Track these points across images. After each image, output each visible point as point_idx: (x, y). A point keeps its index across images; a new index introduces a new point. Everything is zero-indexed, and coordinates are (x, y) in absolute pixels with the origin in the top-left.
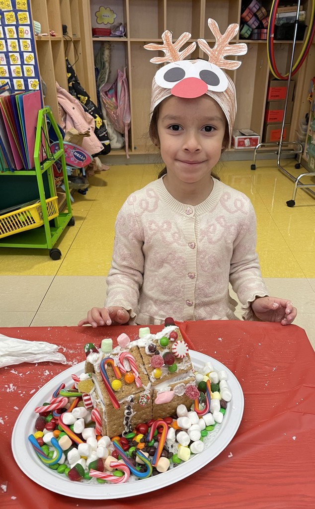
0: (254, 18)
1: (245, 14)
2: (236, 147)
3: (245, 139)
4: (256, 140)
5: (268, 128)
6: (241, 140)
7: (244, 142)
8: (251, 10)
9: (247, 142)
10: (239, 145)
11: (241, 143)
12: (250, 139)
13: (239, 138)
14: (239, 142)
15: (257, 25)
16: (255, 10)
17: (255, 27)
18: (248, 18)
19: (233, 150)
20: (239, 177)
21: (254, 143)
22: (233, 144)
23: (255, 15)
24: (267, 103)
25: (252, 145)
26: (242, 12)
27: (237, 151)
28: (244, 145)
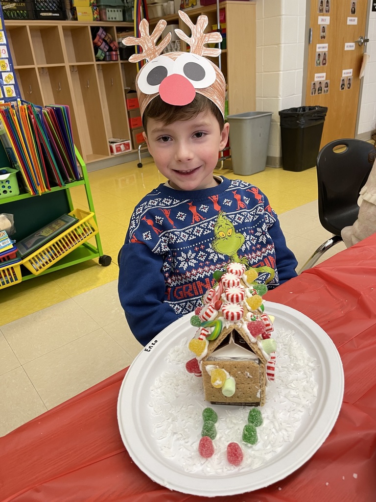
0: (104, 44)
1: (96, 40)
2: (115, 153)
3: (121, 145)
4: (128, 145)
5: (133, 133)
6: (118, 146)
7: (120, 147)
8: (100, 37)
9: (122, 147)
10: (117, 151)
11: (119, 149)
12: (124, 144)
13: (116, 145)
14: (117, 148)
15: (108, 48)
16: (103, 36)
17: (106, 50)
18: (99, 44)
19: (113, 156)
20: (123, 178)
21: (128, 147)
22: (112, 151)
23: (104, 40)
24: (128, 112)
25: (126, 149)
26: (94, 38)
27: (117, 157)
28: (120, 150)
